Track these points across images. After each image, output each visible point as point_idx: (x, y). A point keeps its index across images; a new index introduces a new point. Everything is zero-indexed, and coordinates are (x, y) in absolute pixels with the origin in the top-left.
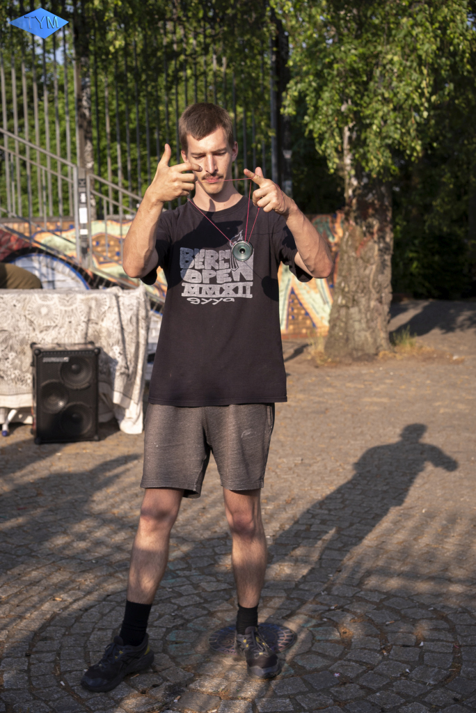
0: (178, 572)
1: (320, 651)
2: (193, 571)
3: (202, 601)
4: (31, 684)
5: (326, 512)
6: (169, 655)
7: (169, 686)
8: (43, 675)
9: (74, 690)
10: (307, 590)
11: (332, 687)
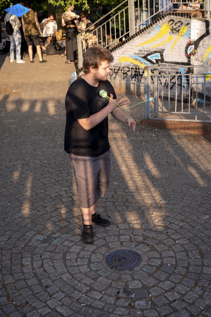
0: (52, 236)
1: (152, 257)
2: (57, 233)
3: (82, 247)
4: (73, 310)
5: (68, 189)
6: (103, 277)
7: (124, 291)
8: (71, 304)
9: (93, 306)
10: (111, 230)
11: (174, 270)
